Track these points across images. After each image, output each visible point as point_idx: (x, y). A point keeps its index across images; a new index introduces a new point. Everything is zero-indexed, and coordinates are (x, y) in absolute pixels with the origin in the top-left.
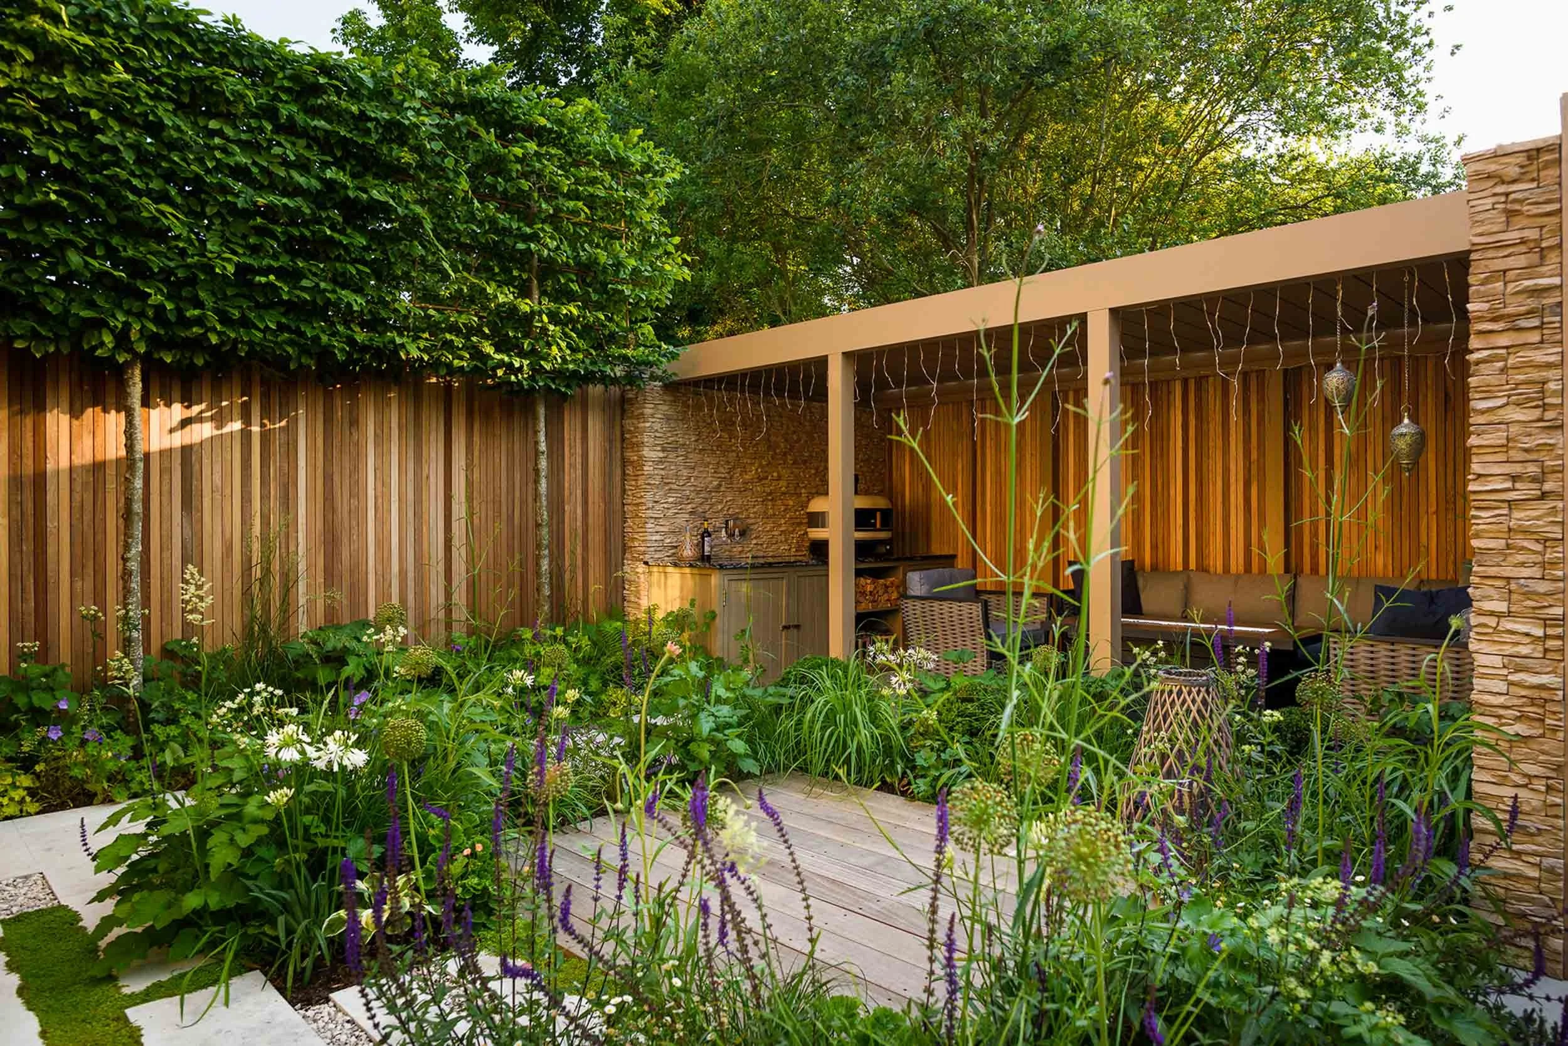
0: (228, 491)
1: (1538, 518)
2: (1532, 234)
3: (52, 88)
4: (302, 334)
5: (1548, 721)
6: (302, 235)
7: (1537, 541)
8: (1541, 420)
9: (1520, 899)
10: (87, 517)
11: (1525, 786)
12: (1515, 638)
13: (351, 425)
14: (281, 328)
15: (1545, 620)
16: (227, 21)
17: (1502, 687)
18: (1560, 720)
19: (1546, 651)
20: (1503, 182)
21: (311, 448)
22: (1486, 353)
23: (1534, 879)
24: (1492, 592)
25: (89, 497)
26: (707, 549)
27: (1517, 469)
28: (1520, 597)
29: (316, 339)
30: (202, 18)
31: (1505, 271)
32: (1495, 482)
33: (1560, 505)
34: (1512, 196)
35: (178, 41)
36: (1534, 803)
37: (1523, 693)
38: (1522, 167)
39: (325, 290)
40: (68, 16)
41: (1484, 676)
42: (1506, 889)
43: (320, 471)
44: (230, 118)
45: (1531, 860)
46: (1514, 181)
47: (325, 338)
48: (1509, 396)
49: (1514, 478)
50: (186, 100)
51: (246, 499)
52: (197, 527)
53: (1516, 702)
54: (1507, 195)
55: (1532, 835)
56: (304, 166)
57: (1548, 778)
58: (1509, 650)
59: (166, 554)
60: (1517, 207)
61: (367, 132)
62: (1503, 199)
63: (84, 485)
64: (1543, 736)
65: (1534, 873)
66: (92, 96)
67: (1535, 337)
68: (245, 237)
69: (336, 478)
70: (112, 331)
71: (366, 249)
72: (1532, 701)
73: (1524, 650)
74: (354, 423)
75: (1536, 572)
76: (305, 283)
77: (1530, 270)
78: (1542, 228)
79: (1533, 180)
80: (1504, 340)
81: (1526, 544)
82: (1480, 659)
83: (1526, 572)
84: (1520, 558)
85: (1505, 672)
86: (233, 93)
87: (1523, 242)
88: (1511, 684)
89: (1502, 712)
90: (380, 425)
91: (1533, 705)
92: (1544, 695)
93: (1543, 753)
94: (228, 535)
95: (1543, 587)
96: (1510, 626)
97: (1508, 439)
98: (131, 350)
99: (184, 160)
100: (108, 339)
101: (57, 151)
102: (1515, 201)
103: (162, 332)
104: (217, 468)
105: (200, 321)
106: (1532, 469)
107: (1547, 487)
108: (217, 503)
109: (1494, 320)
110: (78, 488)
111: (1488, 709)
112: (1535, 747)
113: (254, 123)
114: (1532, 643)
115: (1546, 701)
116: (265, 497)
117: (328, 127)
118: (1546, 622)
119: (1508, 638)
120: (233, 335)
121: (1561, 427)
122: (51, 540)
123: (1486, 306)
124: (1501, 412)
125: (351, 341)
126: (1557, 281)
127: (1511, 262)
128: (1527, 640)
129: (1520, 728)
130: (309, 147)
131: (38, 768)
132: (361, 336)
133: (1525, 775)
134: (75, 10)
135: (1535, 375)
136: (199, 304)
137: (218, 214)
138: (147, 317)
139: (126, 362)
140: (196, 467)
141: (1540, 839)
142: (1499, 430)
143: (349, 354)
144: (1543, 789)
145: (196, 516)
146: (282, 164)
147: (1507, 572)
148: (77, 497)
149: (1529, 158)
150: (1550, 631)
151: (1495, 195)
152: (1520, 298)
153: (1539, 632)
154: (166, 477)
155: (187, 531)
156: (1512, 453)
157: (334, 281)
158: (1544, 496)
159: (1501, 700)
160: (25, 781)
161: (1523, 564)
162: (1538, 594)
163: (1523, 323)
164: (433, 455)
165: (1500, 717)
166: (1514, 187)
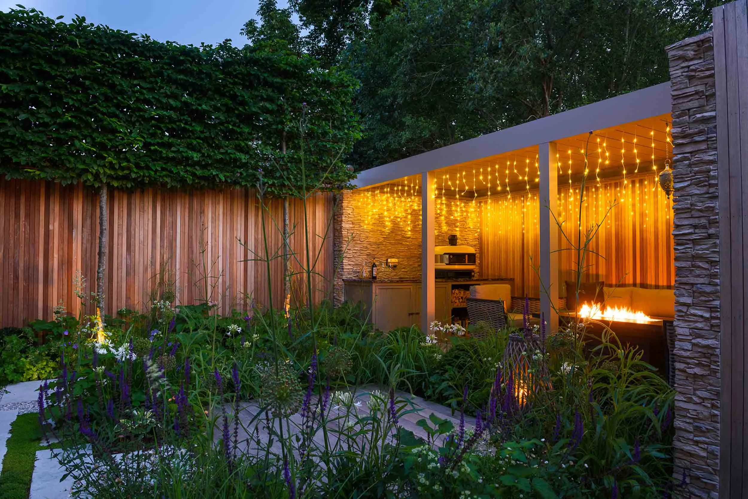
0: (146, 244)
1: (706, 249)
2: (701, 88)
3: (72, 73)
4: (171, 172)
5: (712, 367)
6: (173, 128)
7: (707, 262)
8: (708, 193)
9: (698, 469)
10: (88, 255)
11: (700, 404)
12: (695, 318)
13: (201, 213)
14: (163, 169)
15: (711, 308)
16: (143, 37)
17: (689, 347)
18: (718, 366)
19: (712, 326)
20: (687, 60)
21: (183, 225)
22: (680, 156)
23: (704, 457)
24: (684, 292)
25: (89, 246)
26: (374, 273)
27: (696, 221)
28: (699, 295)
29: (178, 173)
30: (133, 37)
31: (689, 110)
32: (686, 229)
33: (718, 241)
34: (691, 68)
35: (123, 48)
36: (706, 414)
37: (699, 350)
38: (695, 51)
39: (182, 152)
40: (80, 43)
41: (680, 340)
42: (691, 462)
43: (186, 234)
44: (144, 79)
45: (702, 446)
46: (692, 59)
47: (182, 173)
48: (691, 180)
49: (695, 227)
50: (126, 73)
51: (154, 247)
52: (133, 260)
53: (697, 355)
54: (688, 67)
55: (704, 432)
56: (175, 96)
57: (713, 399)
58: (693, 325)
59: (119, 271)
60: (693, 74)
61: (202, 79)
62: (686, 70)
63: (88, 240)
64: (709, 375)
65: (704, 454)
66: (88, 75)
67: (703, 146)
68: (148, 130)
69: (194, 238)
70: (92, 173)
71: (202, 132)
72: (704, 355)
73: (700, 325)
74: (202, 212)
75: (706, 280)
76: (173, 149)
77: (701, 109)
78: (706, 84)
79: (700, 58)
80: (688, 149)
81: (700, 264)
82: (679, 331)
83: (701, 280)
84: (698, 272)
85: (690, 338)
86: (144, 67)
87: (697, 93)
88: (694, 345)
89: (689, 361)
90: (214, 213)
91: (705, 357)
92: (710, 351)
93: (710, 385)
94: (146, 263)
95: (709, 289)
96: (693, 311)
97: (691, 205)
98: (101, 182)
99: (123, 98)
100: (90, 177)
101: (73, 99)
102: (693, 70)
103: (113, 173)
104: (142, 233)
105: (129, 168)
106: (703, 221)
107: (712, 231)
108: (141, 249)
109: (683, 137)
110: (85, 242)
111: (683, 359)
112: (706, 381)
113: (153, 80)
114: (704, 321)
115: (712, 355)
116: (162, 246)
117: (185, 78)
118: (712, 309)
119: (692, 318)
120: (142, 174)
121: (718, 196)
122: (74, 264)
123: (679, 129)
124: (688, 189)
125: (194, 175)
126: (713, 114)
127: (690, 105)
128: (701, 320)
129: (698, 371)
130: (177, 88)
131: (57, 360)
132: (199, 172)
133: (701, 398)
134: (82, 40)
135: (704, 167)
136: (128, 161)
137: (138, 121)
138: (106, 167)
139: (99, 187)
140: (133, 232)
141: (708, 435)
142: (686, 200)
143: (194, 180)
144: (709, 405)
145: (132, 254)
146: (165, 97)
147: (692, 280)
148: (84, 246)
149: (698, 46)
150: (713, 315)
151: (683, 68)
152: (696, 125)
153: (707, 315)
154: (120, 237)
155: (129, 261)
156: (693, 212)
157: (188, 147)
158: (710, 236)
159: (688, 354)
160: (52, 364)
161: (698, 276)
162: (707, 293)
163: (697, 139)
164: (239, 226)
165: (688, 364)
166: (691, 63)
